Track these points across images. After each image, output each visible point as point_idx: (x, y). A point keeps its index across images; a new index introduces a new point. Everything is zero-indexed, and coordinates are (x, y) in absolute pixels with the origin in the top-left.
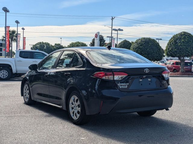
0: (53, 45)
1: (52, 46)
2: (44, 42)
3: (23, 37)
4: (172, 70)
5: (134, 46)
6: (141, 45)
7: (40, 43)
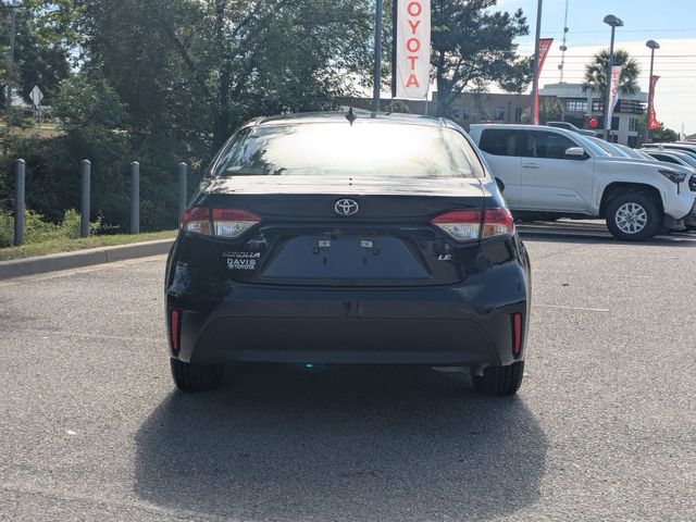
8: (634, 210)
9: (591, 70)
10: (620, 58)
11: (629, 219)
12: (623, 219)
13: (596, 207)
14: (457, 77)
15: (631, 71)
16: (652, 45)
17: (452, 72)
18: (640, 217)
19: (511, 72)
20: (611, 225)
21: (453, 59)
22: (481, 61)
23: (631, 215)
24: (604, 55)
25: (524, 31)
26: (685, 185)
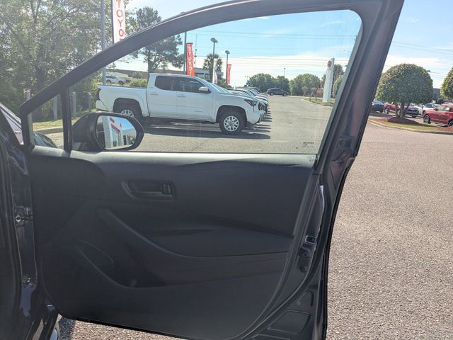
0: (275, 77)
1: (273, 79)
2: (265, 73)
3: (227, 65)
4: (448, 120)
5: (385, 77)
6: (397, 77)
7: (260, 75)
8: (233, 120)
9: (206, 61)
10: (216, 56)
11: (231, 124)
12: (228, 124)
13: (214, 118)
14: (156, 60)
15: (220, 63)
16: (227, 52)
17: (153, 59)
18: (235, 123)
19: (176, 59)
20: (222, 127)
21: (154, 53)
22: (164, 54)
23: (231, 123)
24: (211, 56)
25: (181, 43)
26: (256, 107)
